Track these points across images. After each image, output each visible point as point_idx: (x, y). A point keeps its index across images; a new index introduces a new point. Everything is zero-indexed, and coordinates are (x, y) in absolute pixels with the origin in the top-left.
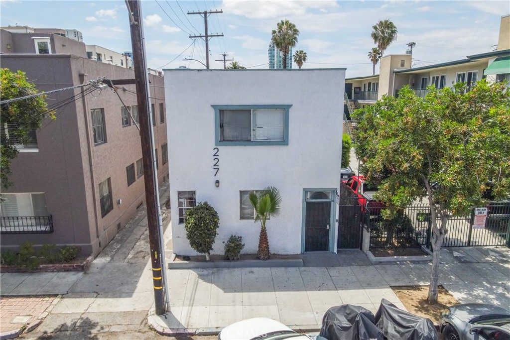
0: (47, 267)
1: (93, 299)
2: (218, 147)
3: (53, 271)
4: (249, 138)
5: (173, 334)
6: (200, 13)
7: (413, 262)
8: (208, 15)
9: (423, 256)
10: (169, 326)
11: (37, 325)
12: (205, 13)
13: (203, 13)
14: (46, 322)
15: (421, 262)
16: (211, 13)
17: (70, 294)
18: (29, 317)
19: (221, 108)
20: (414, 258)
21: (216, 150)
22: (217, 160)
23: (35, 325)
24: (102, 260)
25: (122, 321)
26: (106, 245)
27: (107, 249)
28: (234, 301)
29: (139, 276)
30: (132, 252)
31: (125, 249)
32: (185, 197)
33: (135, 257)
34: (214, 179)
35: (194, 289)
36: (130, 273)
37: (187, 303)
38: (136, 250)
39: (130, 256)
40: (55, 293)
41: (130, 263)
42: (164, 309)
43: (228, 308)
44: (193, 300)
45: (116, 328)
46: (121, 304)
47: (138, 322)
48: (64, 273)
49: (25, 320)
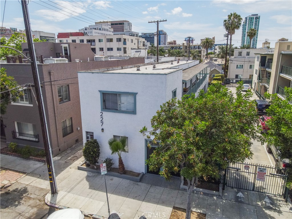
0: (32, 158)
1: (36, 178)
2: (103, 112)
3: (34, 160)
4: (117, 109)
5: (50, 205)
6: (155, 22)
7: (205, 194)
8: (159, 22)
9: (213, 191)
10: (51, 201)
11: (9, 186)
12: (158, 22)
13: (157, 22)
14: (13, 185)
15: (209, 195)
16: (160, 21)
17: (31, 174)
18: (8, 182)
19: (103, 92)
20: (207, 191)
21: (102, 113)
22: (102, 118)
23: (8, 186)
24: (56, 158)
25: (37, 193)
26: (65, 150)
27: (64, 153)
28: (88, 195)
29: (63, 170)
30: (72, 156)
31: (70, 154)
32: (90, 135)
33: (71, 159)
34: (101, 128)
35: (78, 184)
36: (61, 168)
37: (69, 190)
38: (75, 155)
39: (69, 158)
40: (27, 172)
41: (66, 162)
42: (54, 192)
43: (82, 198)
44: (72, 189)
45: (32, 196)
46: (46, 184)
47: (42, 195)
48: (37, 162)
49: (6, 183)
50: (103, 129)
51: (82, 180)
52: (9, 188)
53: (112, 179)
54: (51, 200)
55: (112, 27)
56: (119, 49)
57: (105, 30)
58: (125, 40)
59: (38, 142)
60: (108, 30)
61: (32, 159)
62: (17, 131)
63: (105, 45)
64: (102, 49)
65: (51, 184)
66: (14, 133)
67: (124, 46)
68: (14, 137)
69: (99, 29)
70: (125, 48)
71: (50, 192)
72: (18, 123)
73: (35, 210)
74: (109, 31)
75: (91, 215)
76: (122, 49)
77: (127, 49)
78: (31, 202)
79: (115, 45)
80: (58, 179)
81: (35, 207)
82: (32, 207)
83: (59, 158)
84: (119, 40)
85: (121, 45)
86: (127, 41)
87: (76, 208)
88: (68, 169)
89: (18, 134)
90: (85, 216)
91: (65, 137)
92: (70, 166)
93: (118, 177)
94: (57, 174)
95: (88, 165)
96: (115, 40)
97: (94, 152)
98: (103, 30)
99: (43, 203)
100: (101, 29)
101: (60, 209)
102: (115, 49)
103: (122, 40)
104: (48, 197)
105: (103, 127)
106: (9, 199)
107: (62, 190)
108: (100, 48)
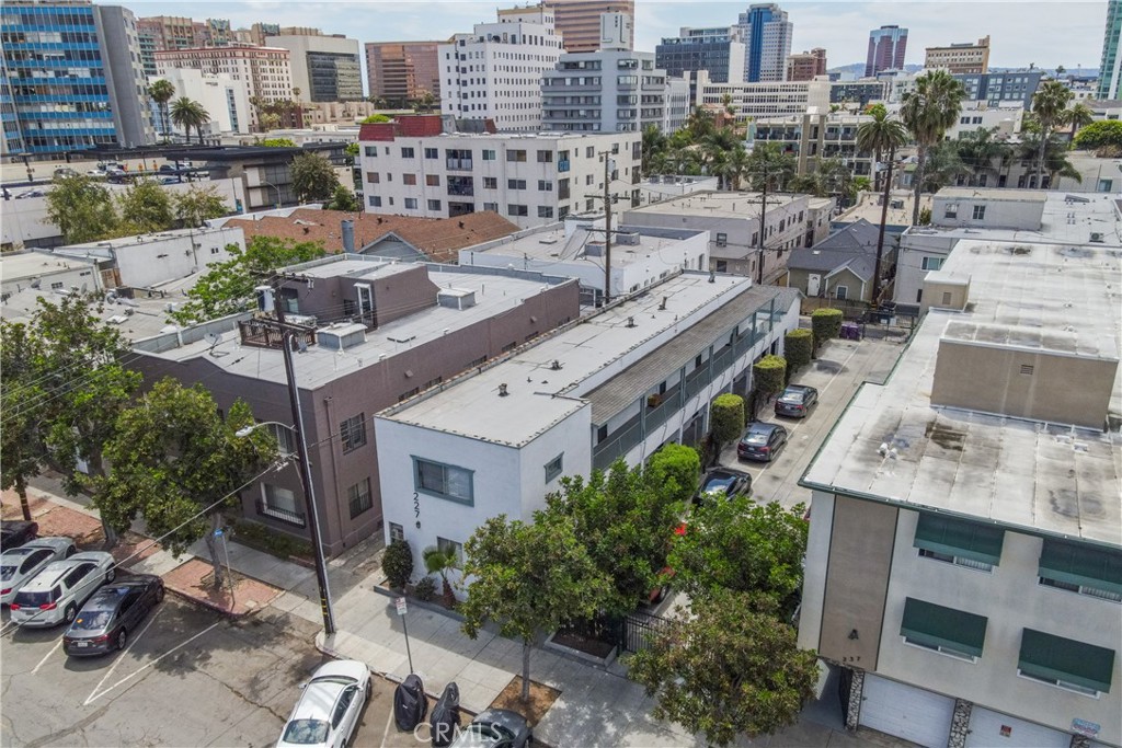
0: (294, 559)
1: (302, 601)
2: (418, 493)
3: (297, 564)
4: (442, 491)
5: (322, 651)
10: (324, 645)
11: (257, 612)
14: (264, 611)
17: (291, 592)
18: (255, 604)
19: (417, 459)
21: (416, 495)
22: (417, 504)
23: (255, 612)
24: (337, 563)
25: (303, 628)
26: (354, 545)
27: (352, 550)
28: (384, 641)
29: (347, 591)
30: (367, 560)
31: (363, 556)
32: (397, 529)
33: (364, 567)
34: (416, 520)
35: (372, 619)
36: (346, 583)
37: (354, 630)
38: (373, 559)
39: (362, 564)
40: (284, 587)
41: (354, 573)
42: (330, 630)
43: (374, 645)
44: (360, 628)
45: (295, 634)
46: (314, 613)
47: (312, 633)
48: (302, 568)
49: (252, 606)
50: (418, 524)
51: (379, 613)
52: (258, 616)
53: (431, 618)
54: (326, 643)
55: (557, 26)
56: (544, 186)
57: (533, 40)
58: (565, 155)
59: (304, 527)
60: (542, 38)
61: (293, 561)
62: (265, 501)
63: (500, 168)
64: (491, 183)
65: (325, 617)
66: (259, 504)
67: (562, 176)
68: (260, 511)
69: (509, 37)
70: (564, 184)
71: (324, 629)
72: (266, 486)
73: (300, 657)
74: (549, 43)
75: (384, 674)
76: (556, 187)
77: (571, 185)
78: (294, 643)
79: (531, 171)
80: (336, 607)
81: (301, 651)
82: (297, 652)
83: (343, 562)
84: (545, 156)
85: (551, 173)
86: (572, 156)
87: (362, 660)
88: (356, 588)
89: (265, 507)
90: (373, 673)
91: (355, 519)
92: (361, 584)
93: (442, 614)
94: (337, 596)
95: (392, 586)
96: (532, 156)
97: (400, 566)
98: (524, 42)
99: (312, 646)
100: (517, 40)
101: (338, 659)
102: (532, 185)
103: (556, 158)
104: (321, 638)
105: (419, 519)
106: (258, 636)
107: (343, 628)
108: (487, 179)
